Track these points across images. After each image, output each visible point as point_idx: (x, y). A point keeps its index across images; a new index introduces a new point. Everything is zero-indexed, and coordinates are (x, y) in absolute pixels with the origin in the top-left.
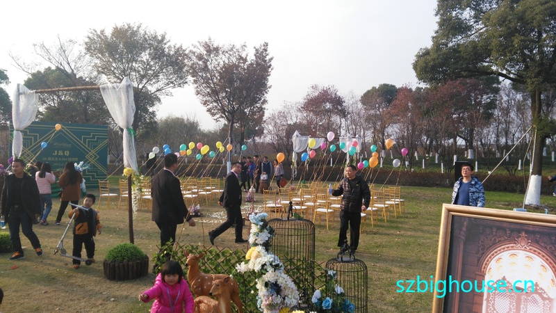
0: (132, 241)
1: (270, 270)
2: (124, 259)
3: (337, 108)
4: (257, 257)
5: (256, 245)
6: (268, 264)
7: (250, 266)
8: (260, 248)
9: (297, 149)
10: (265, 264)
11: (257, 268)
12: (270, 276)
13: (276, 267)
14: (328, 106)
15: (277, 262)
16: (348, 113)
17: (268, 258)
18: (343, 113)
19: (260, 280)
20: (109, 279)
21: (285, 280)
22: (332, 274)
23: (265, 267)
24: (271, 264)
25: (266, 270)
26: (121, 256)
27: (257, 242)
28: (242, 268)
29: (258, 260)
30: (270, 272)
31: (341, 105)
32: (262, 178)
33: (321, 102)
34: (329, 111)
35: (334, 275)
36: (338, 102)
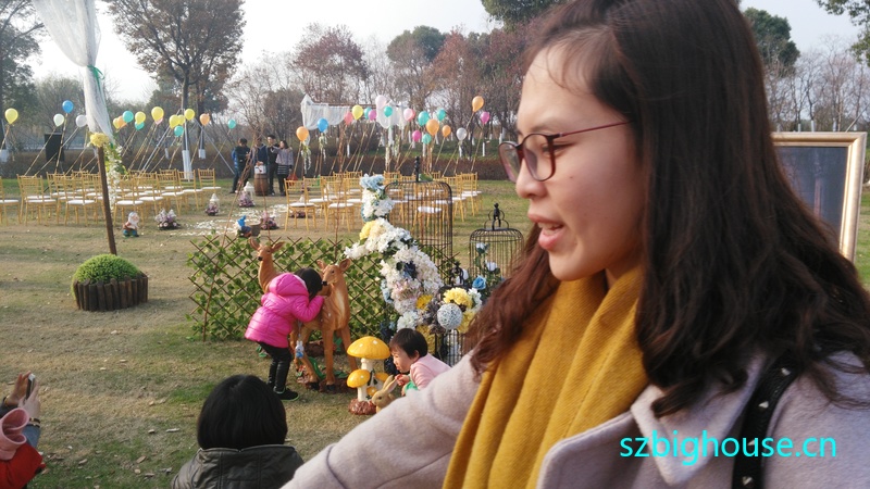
0: (114, 251)
1: (403, 248)
2: (109, 277)
3: (353, 64)
4: (380, 233)
5: (374, 217)
6: (398, 240)
7: (370, 246)
8: (382, 221)
9: (309, 124)
10: (393, 241)
11: (383, 247)
12: (403, 254)
13: (408, 243)
14: (338, 60)
15: (408, 237)
16: (371, 73)
17: (396, 233)
18: (363, 73)
19: (389, 261)
20: (88, 309)
21: (421, 259)
22: (482, 247)
23: (393, 245)
24: (402, 240)
25: (395, 248)
26: (104, 273)
27: (376, 213)
28: (354, 252)
29: (383, 237)
30: (402, 249)
31: (360, 60)
32: (257, 171)
33: (327, 54)
34: (339, 69)
35: (486, 247)
36: (353, 53)
